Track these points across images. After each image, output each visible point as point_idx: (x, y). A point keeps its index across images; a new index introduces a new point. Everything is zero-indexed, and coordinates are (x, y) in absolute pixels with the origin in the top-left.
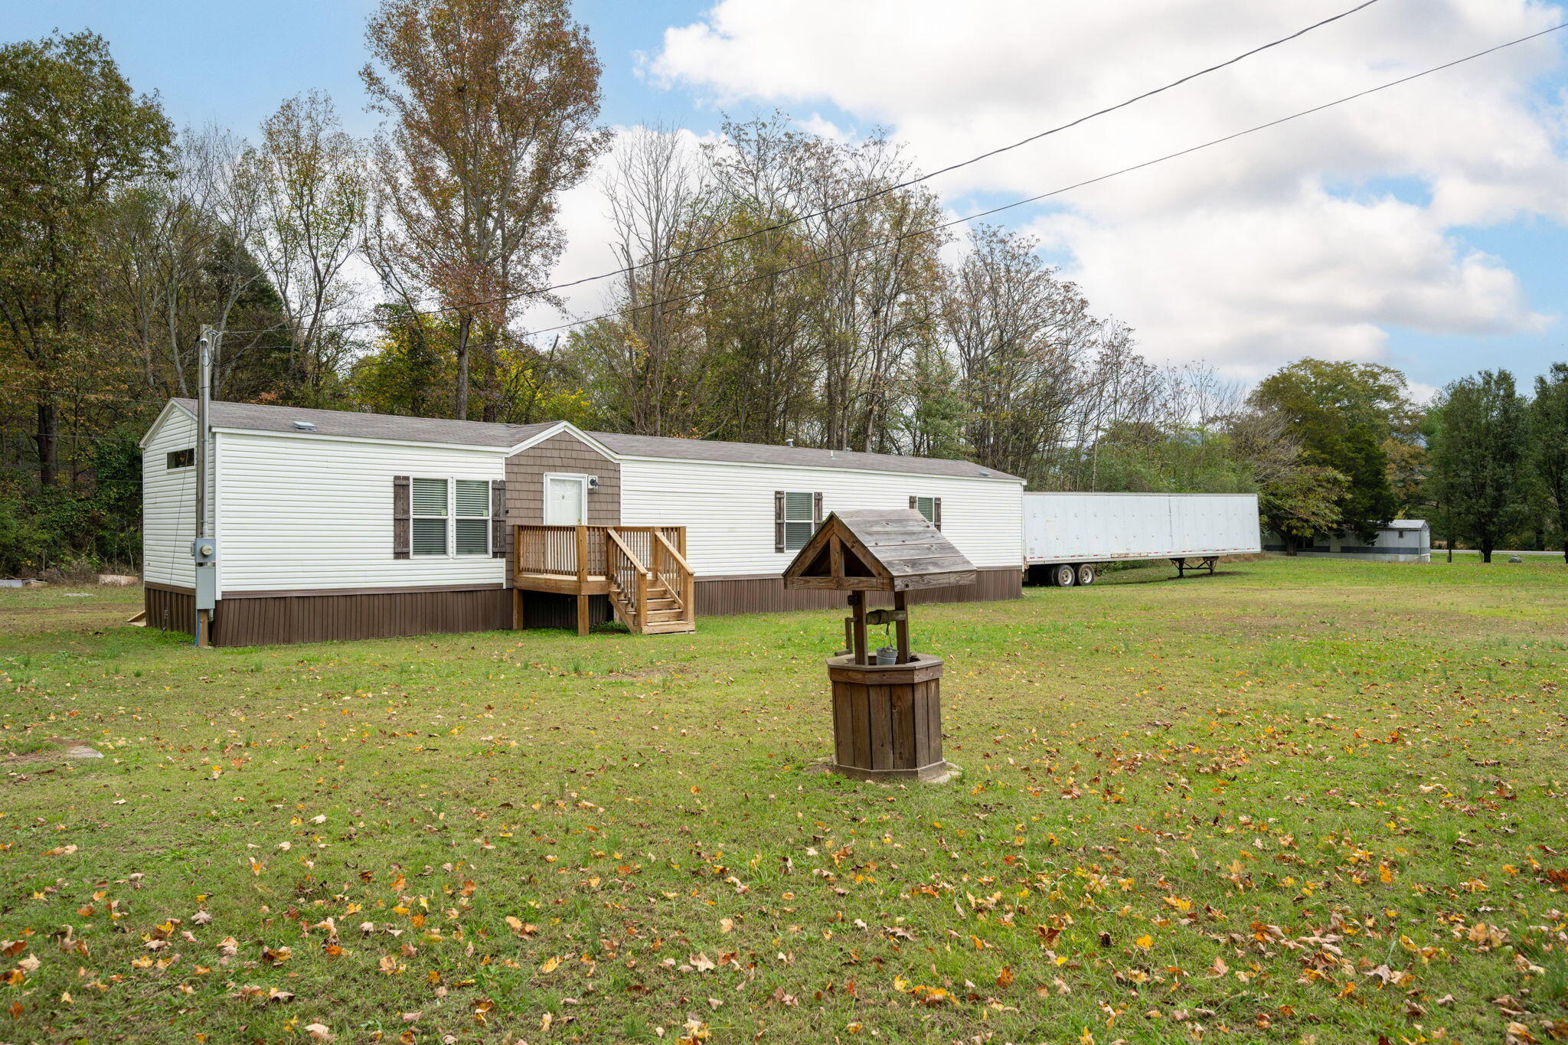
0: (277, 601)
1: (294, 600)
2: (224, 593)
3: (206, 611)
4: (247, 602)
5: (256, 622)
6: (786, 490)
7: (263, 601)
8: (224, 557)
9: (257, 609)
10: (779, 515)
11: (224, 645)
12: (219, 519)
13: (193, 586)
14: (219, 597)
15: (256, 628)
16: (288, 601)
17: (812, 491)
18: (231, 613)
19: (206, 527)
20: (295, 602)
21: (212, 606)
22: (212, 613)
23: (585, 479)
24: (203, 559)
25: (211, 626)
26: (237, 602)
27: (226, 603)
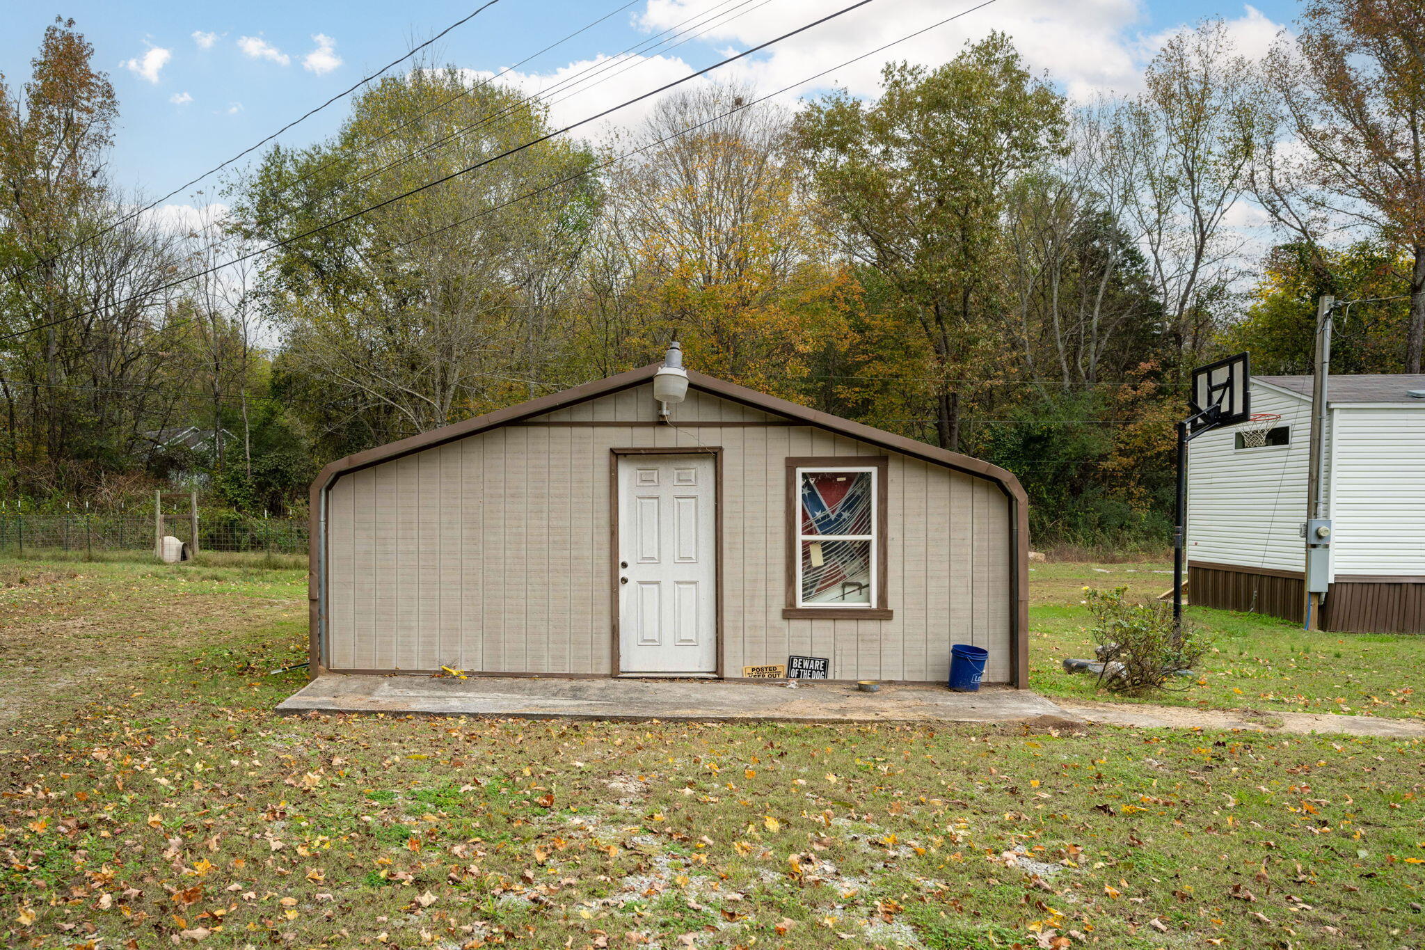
0: (1392, 587)
1: (1410, 586)
2: (1337, 577)
3: (1319, 594)
4: (1360, 586)
5: (1369, 609)
7: (1377, 587)
8: (1338, 539)
9: (1370, 594)
11: (1335, 630)
12: (1334, 500)
13: (1303, 569)
14: (1332, 581)
15: (1368, 615)
16: (1404, 587)
18: (1344, 595)
19: (1321, 507)
20: (1412, 589)
21: (1325, 589)
22: (1323, 596)
24: (1315, 541)
25: (1323, 609)
26: (1350, 587)
27: (1338, 587)
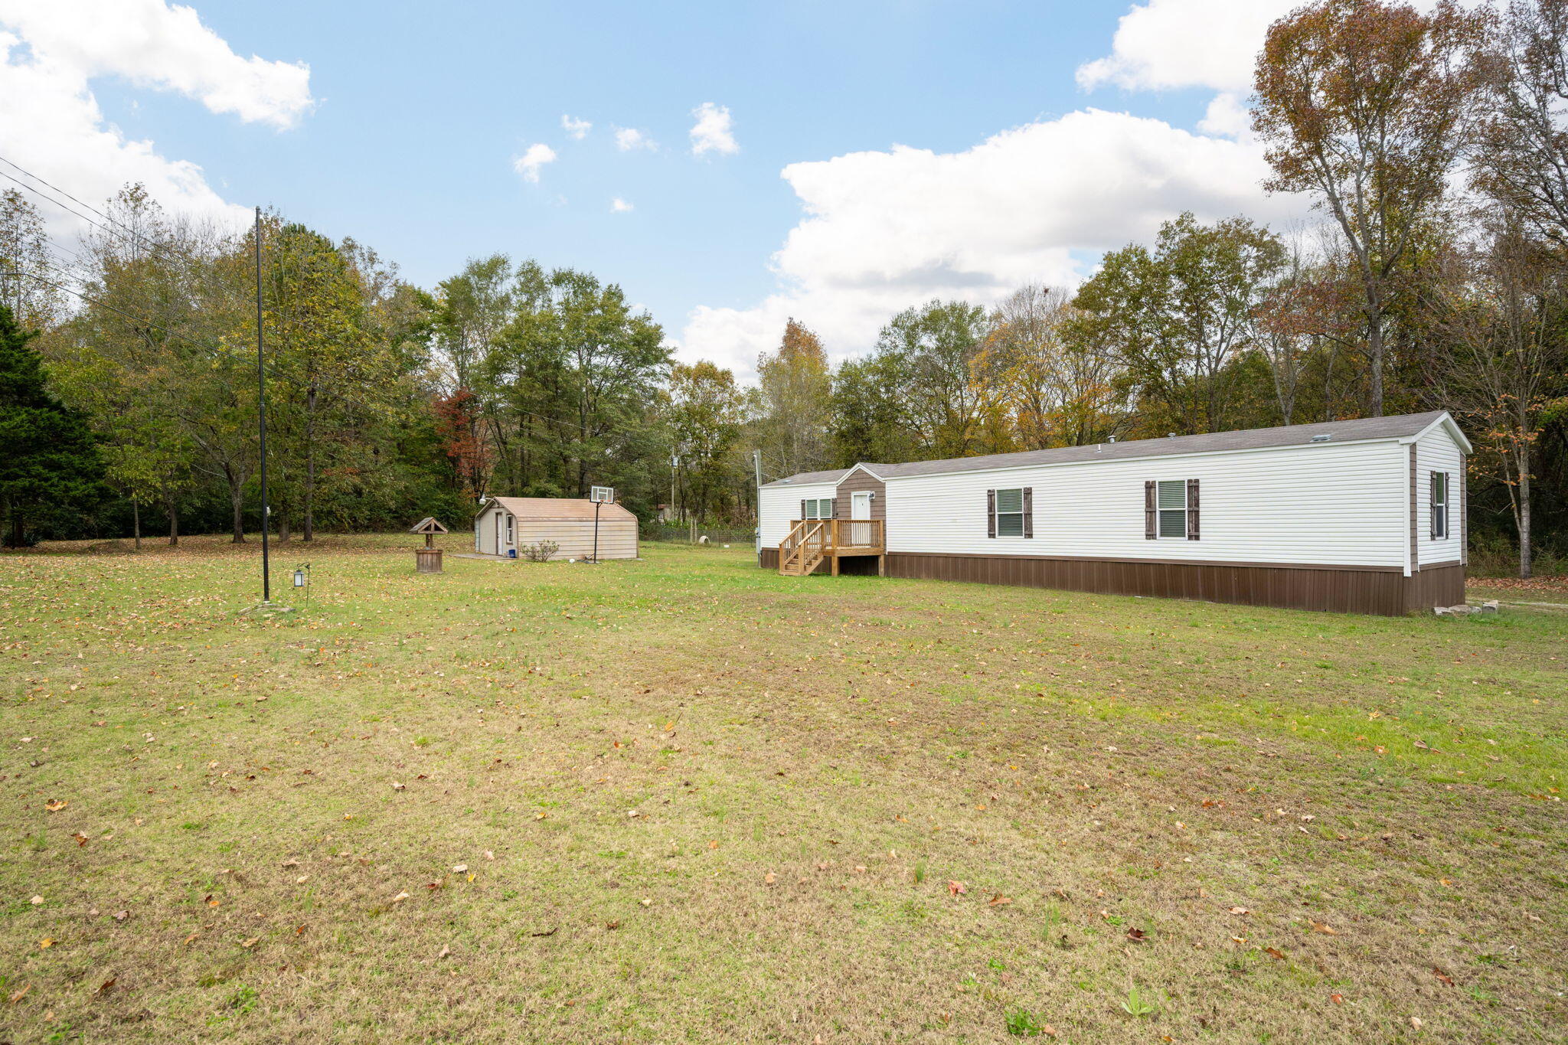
6: (996, 489)
10: (991, 508)
17: (1022, 487)
23: (868, 493)
